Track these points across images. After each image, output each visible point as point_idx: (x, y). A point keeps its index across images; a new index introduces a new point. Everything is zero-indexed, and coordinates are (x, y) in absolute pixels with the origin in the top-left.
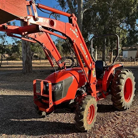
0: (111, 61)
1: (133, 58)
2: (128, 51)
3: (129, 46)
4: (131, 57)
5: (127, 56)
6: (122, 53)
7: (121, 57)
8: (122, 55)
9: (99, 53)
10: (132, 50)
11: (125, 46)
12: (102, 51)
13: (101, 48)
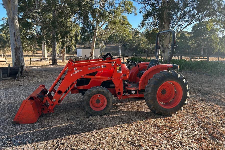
0: (64, 59)
1: (87, 57)
2: (82, 49)
3: (83, 44)
4: (86, 56)
5: (81, 55)
6: (76, 51)
7: (75, 55)
8: (76, 54)
9: (49, 50)
10: (85, 48)
11: (79, 44)
12: (52, 47)
13: (51, 43)
